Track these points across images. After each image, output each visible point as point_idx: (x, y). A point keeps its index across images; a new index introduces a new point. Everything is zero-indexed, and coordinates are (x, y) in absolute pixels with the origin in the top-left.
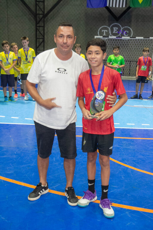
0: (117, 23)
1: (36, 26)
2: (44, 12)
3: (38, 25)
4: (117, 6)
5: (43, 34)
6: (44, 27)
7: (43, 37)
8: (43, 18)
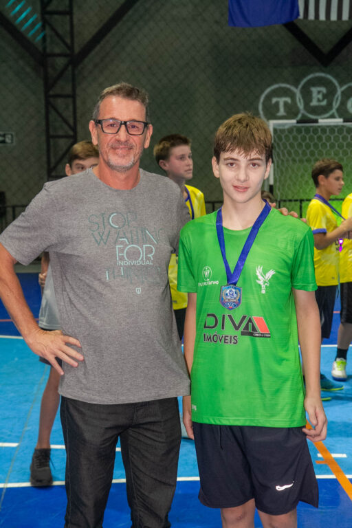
0: (323, 72)
1: (47, 97)
2: (71, 48)
3: (51, 93)
4: (334, 17)
5: (71, 121)
6: (73, 96)
7: (71, 133)
8: (70, 68)
